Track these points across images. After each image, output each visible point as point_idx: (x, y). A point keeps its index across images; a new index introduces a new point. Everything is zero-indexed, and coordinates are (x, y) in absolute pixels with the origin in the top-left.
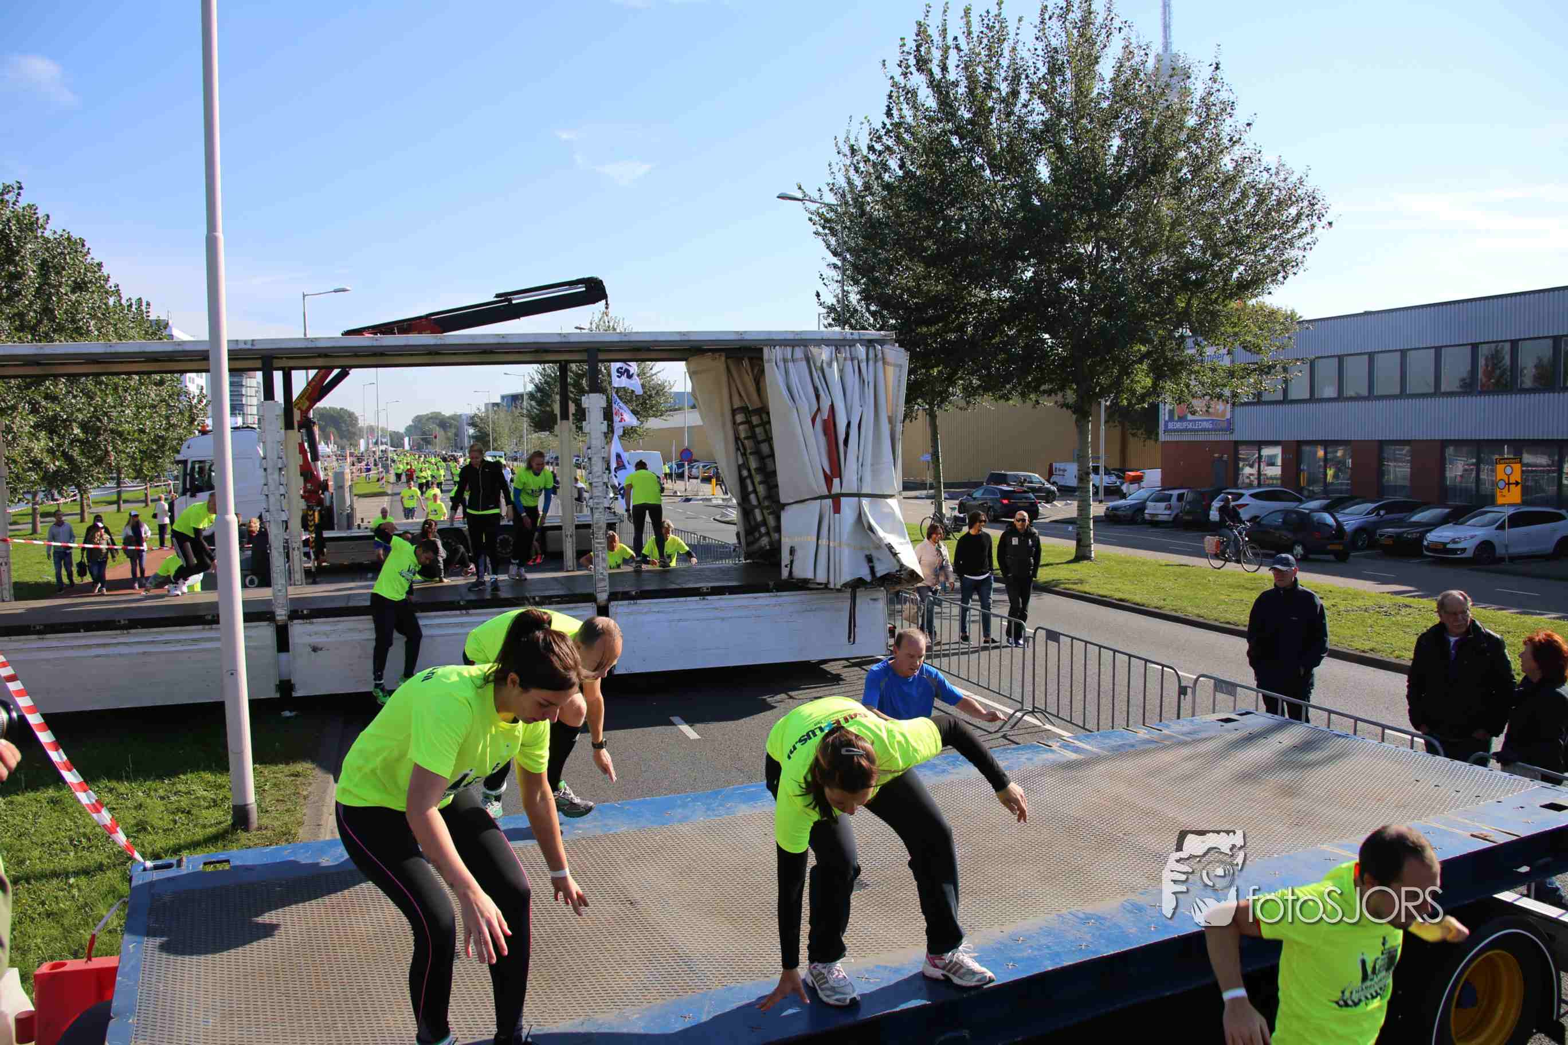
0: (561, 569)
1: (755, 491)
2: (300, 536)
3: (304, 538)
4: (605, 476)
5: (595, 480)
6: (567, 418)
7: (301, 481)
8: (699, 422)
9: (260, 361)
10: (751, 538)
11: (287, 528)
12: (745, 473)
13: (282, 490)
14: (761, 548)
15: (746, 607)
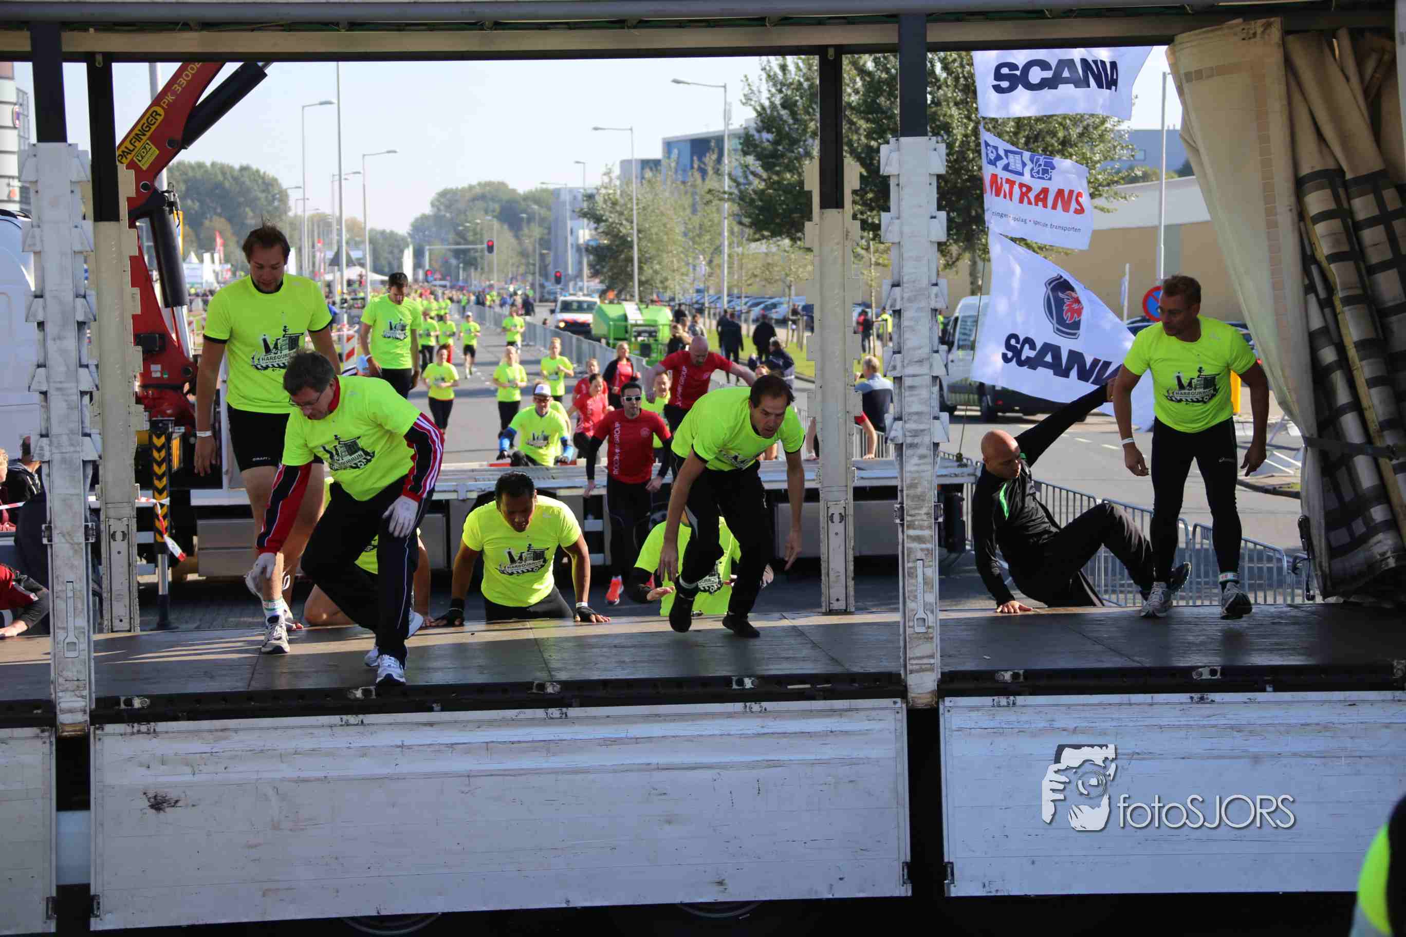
0: (813, 604)
1: (1356, 406)
2: (131, 502)
3: (137, 505)
4: (938, 360)
5: (910, 370)
6: (838, 204)
7: (136, 354)
8: (1200, 213)
9: (27, 34)
10: (1341, 536)
11: (95, 480)
12: (1328, 355)
13: (86, 381)
14: (1371, 565)
15: (1326, 727)
